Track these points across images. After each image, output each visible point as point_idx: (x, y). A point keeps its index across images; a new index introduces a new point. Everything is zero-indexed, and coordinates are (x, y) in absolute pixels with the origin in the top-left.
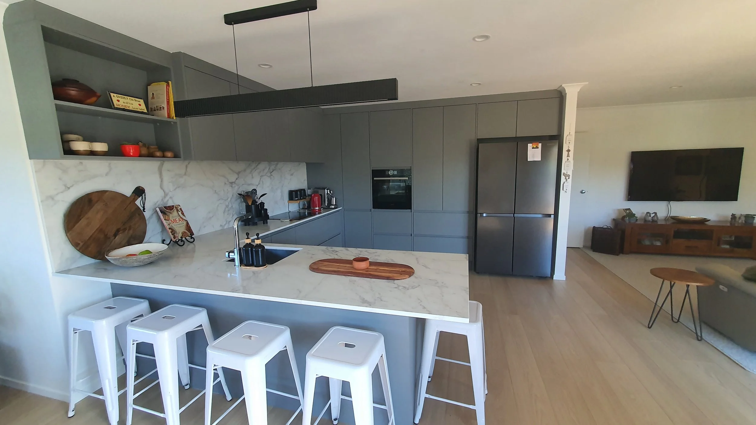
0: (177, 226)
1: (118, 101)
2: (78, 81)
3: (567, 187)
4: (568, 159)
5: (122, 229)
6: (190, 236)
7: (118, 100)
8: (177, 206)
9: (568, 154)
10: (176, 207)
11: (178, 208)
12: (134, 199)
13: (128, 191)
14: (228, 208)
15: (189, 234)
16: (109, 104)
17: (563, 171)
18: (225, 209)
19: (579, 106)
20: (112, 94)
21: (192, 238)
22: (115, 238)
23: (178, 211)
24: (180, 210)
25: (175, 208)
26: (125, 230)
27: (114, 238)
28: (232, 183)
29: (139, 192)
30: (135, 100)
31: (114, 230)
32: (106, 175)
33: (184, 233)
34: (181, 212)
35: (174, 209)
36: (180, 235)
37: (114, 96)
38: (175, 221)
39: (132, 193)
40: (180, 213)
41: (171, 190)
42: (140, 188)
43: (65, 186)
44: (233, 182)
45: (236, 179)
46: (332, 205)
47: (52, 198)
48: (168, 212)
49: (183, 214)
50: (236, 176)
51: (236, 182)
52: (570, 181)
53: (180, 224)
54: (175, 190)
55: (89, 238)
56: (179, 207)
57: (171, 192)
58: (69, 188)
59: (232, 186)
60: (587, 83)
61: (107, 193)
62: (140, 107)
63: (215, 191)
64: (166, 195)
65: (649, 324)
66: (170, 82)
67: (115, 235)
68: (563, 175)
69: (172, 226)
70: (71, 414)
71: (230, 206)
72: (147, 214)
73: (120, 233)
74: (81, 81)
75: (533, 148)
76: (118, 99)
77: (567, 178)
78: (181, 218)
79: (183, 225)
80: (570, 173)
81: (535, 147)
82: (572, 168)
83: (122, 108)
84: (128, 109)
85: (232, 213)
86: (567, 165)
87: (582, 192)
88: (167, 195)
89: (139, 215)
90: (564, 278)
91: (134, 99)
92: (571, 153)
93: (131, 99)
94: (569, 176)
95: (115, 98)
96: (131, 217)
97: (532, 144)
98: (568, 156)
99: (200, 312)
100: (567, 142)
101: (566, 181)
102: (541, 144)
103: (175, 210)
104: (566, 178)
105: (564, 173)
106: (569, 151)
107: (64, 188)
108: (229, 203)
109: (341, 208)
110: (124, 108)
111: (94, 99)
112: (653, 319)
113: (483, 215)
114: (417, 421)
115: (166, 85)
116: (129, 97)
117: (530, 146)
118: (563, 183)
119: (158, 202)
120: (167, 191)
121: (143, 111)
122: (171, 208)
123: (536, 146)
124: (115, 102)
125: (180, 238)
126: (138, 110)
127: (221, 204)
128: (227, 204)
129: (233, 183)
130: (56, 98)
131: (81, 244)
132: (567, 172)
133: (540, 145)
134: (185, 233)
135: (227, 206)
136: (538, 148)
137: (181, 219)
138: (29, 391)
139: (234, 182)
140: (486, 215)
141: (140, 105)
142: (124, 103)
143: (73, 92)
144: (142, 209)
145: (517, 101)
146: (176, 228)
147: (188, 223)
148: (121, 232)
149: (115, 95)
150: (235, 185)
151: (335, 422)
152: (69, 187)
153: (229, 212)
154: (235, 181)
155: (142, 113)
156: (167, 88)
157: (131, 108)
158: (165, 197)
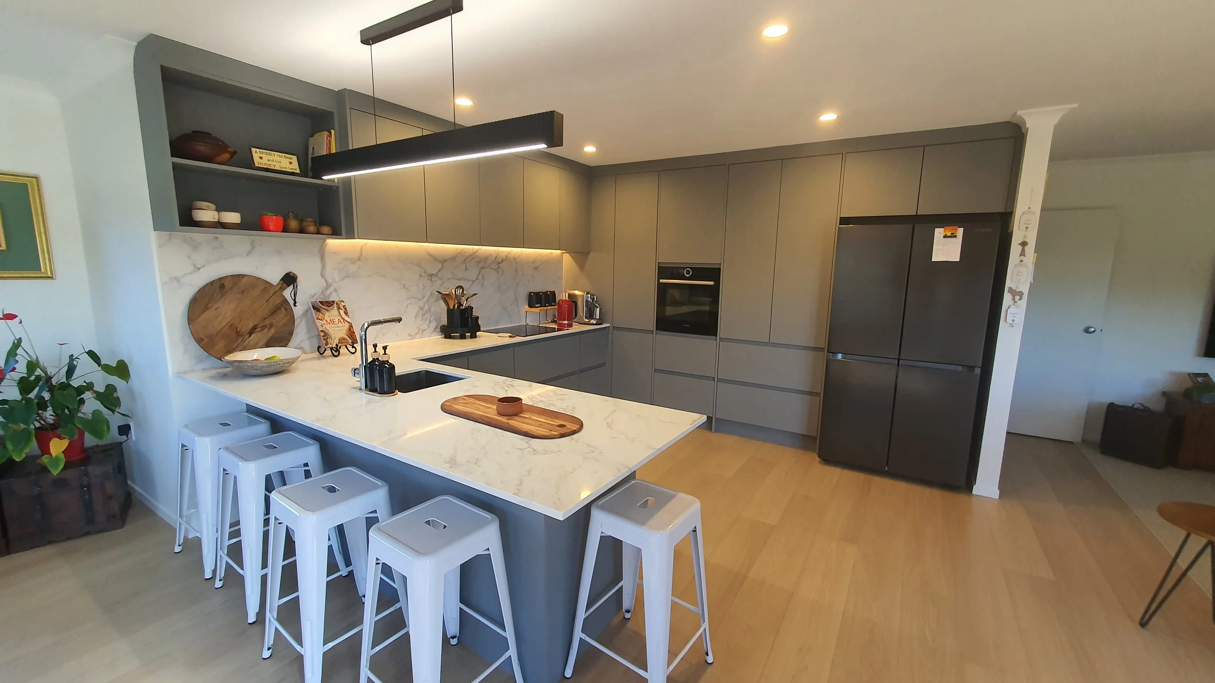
0: (333, 329)
1: (261, 158)
2: (210, 134)
3: (1015, 315)
4: (1022, 261)
5: (260, 326)
6: (352, 344)
7: (263, 158)
8: (339, 303)
9: (1023, 250)
10: (337, 303)
11: (340, 305)
12: (281, 288)
13: (274, 276)
14: (423, 311)
15: (350, 341)
16: (249, 163)
17: (1009, 284)
18: (418, 312)
19: (1054, 157)
20: (253, 150)
21: (353, 347)
22: (250, 336)
23: (339, 308)
24: (342, 308)
25: (335, 305)
26: (264, 327)
27: (248, 336)
28: (431, 275)
29: (290, 279)
30: (285, 157)
31: (251, 325)
32: (247, 255)
33: (342, 340)
34: (344, 310)
35: (333, 306)
36: (336, 341)
37: (256, 152)
38: (332, 322)
39: (280, 280)
40: (342, 312)
41: (337, 280)
42: (291, 274)
43: (194, 266)
44: (433, 274)
45: (438, 270)
46: (594, 319)
47: (177, 280)
48: (324, 309)
49: (346, 313)
50: (440, 266)
51: (439, 275)
52: (1023, 303)
53: (338, 327)
54: (342, 280)
55: (217, 334)
56: (342, 303)
57: (336, 282)
58: (199, 269)
59: (431, 280)
60: (1076, 105)
61: (245, 278)
62: (291, 166)
63: (404, 285)
64: (328, 286)
65: (1143, 618)
66: (333, 131)
67: (250, 333)
68: (1009, 292)
69: (325, 328)
70: (177, 549)
71: (426, 308)
72: (298, 311)
73: (256, 330)
74: (214, 135)
75: (945, 237)
76: (261, 155)
77: (1017, 298)
78: (343, 319)
79: (344, 328)
80: (1025, 289)
81: (949, 234)
82: (1030, 279)
83: (265, 167)
84: (273, 168)
85: (429, 319)
86: (1018, 272)
87: (1087, 331)
88: (330, 286)
89: (286, 309)
90: (995, 493)
91: (283, 155)
92: (1030, 249)
93: (279, 155)
94: (1021, 294)
95: (256, 153)
96: (274, 311)
97: (943, 229)
98: (1023, 254)
99: (308, 445)
100: (1023, 227)
101: (1014, 304)
102: (962, 229)
103: (335, 308)
104: (1014, 299)
105: (1010, 289)
106: (1024, 244)
107: (192, 268)
108: (424, 304)
109: (609, 325)
110: (267, 168)
111: (226, 156)
112: (1153, 607)
113: (837, 356)
114: (568, 673)
115: (327, 135)
116: (276, 153)
117: (939, 232)
118: (1007, 307)
119: (316, 294)
120: (330, 281)
121: (295, 171)
122: (329, 304)
123: (951, 234)
124: (257, 161)
125: (334, 346)
126: (288, 170)
127: (410, 303)
128: (422, 305)
129: (434, 276)
130: (173, 155)
131: (206, 340)
132: (1017, 287)
133: (960, 231)
134: (344, 339)
135: (421, 309)
136: (956, 237)
137: (342, 321)
138: (158, 513)
139: (436, 275)
140: (842, 356)
141: (291, 163)
142: (268, 160)
143: (202, 148)
144: (292, 302)
145: (923, 148)
146: (330, 330)
147: (351, 326)
148: (258, 329)
149: (258, 150)
150: (437, 278)
151: (454, 642)
152: (199, 267)
153: (425, 316)
154: (438, 273)
155: (293, 174)
156: (327, 139)
157: (277, 168)
158: (327, 289)
